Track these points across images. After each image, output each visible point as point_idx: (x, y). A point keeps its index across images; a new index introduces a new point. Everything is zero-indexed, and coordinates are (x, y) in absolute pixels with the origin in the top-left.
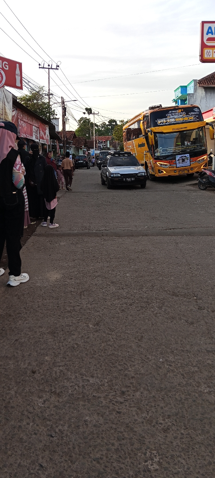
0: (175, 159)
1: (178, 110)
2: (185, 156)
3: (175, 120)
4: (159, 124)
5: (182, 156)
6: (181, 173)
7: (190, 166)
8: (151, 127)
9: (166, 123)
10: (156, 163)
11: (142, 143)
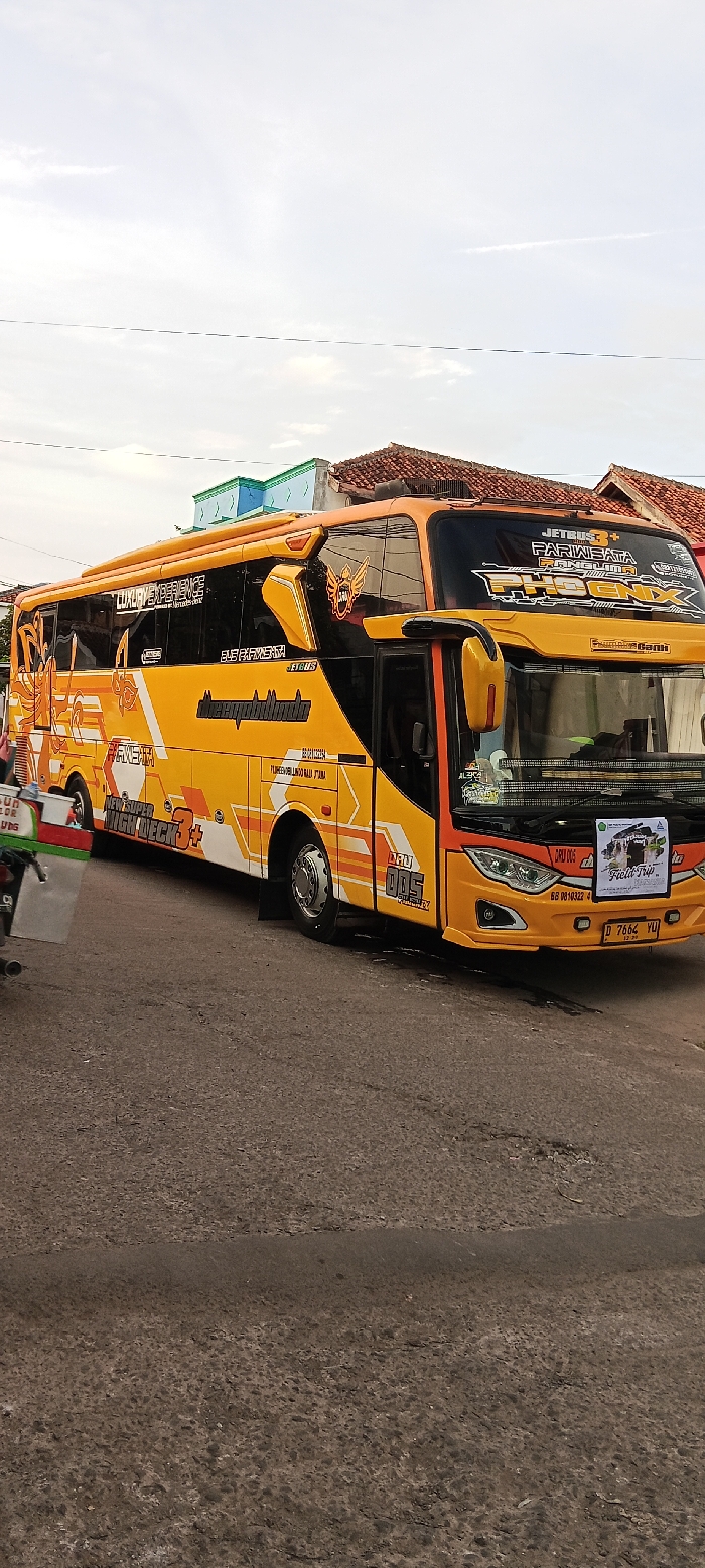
0: (592, 841)
1: (594, 532)
2: (647, 831)
3: (587, 587)
4: (497, 594)
5: (632, 830)
6: (615, 935)
7: (667, 895)
8: (441, 604)
9: (539, 598)
10: (465, 852)
11: (271, 695)
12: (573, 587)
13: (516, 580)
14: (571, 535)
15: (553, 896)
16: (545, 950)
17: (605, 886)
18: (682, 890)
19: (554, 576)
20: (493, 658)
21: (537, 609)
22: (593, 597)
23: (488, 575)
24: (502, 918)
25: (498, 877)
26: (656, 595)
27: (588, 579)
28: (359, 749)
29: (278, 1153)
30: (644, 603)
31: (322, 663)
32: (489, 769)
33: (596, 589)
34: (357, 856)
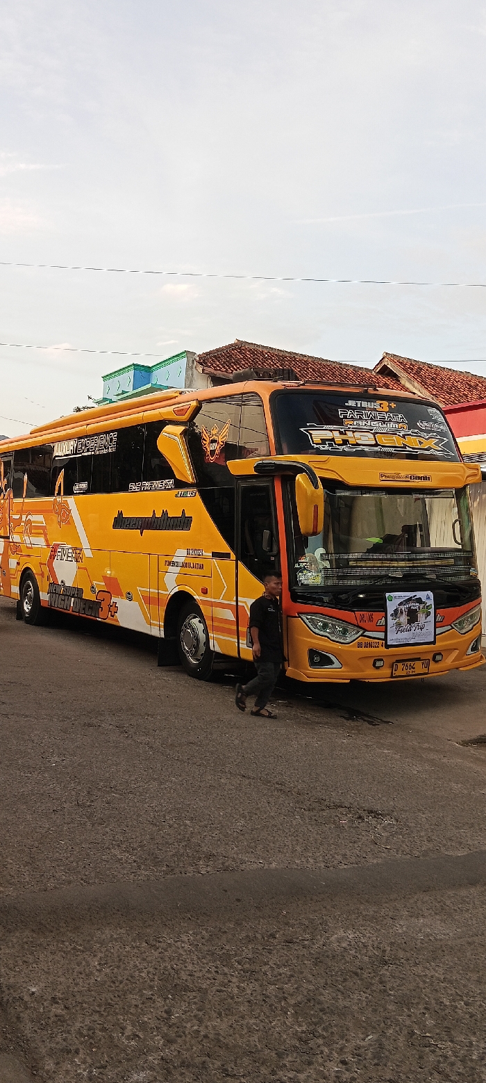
0: (384, 608)
1: (379, 402)
3: (375, 439)
4: (317, 444)
5: (410, 599)
6: (401, 671)
7: (434, 643)
8: (280, 452)
9: (344, 447)
10: (300, 617)
11: (165, 513)
12: (367, 439)
13: (329, 435)
14: (364, 404)
15: (360, 645)
16: (354, 682)
17: (393, 638)
18: (442, 640)
19: (353, 432)
20: (316, 487)
21: (344, 454)
22: (380, 445)
23: (311, 432)
24: (326, 661)
25: (322, 633)
26: (420, 443)
27: (377, 433)
28: (225, 548)
29: (188, 822)
30: (413, 448)
31: (199, 491)
32: (314, 561)
33: (383, 440)
34: (226, 621)
